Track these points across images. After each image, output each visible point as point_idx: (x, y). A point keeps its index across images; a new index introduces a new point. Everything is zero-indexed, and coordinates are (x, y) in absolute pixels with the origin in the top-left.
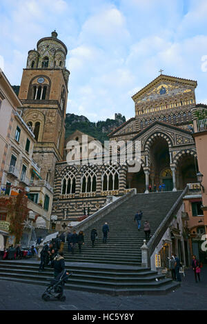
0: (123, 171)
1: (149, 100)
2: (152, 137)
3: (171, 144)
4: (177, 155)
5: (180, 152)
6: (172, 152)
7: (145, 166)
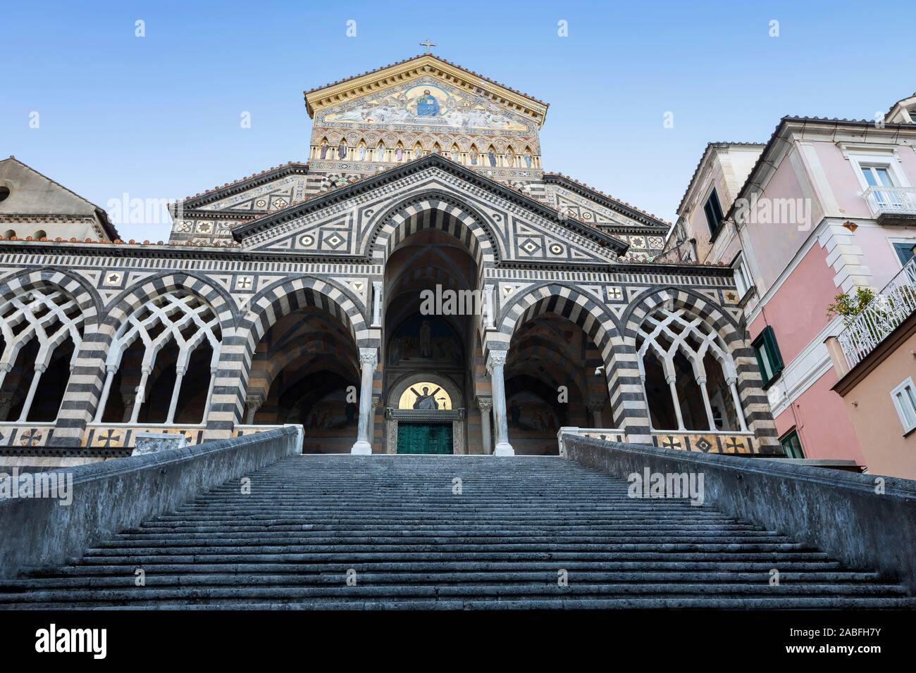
0: (244, 333)
1: (374, 120)
2: (411, 211)
3: (495, 249)
4: (519, 299)
5: (533, 291)
6: (495, 283)
7: (368, 324)
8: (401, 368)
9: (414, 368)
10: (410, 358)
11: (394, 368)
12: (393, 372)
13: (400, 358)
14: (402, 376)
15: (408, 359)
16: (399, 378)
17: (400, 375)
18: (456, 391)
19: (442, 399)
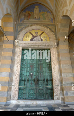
8: (24, 23)
9: (31, 24)
10: (29, 20)
11: (21, 23)
12: (21, 25)
13: (25, 20)
14: (25, 27)
15: (28, 20)
16: (24, 27)
17: (24, 26)
18: (51, 34)
19: (45, 37)
